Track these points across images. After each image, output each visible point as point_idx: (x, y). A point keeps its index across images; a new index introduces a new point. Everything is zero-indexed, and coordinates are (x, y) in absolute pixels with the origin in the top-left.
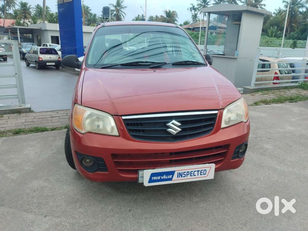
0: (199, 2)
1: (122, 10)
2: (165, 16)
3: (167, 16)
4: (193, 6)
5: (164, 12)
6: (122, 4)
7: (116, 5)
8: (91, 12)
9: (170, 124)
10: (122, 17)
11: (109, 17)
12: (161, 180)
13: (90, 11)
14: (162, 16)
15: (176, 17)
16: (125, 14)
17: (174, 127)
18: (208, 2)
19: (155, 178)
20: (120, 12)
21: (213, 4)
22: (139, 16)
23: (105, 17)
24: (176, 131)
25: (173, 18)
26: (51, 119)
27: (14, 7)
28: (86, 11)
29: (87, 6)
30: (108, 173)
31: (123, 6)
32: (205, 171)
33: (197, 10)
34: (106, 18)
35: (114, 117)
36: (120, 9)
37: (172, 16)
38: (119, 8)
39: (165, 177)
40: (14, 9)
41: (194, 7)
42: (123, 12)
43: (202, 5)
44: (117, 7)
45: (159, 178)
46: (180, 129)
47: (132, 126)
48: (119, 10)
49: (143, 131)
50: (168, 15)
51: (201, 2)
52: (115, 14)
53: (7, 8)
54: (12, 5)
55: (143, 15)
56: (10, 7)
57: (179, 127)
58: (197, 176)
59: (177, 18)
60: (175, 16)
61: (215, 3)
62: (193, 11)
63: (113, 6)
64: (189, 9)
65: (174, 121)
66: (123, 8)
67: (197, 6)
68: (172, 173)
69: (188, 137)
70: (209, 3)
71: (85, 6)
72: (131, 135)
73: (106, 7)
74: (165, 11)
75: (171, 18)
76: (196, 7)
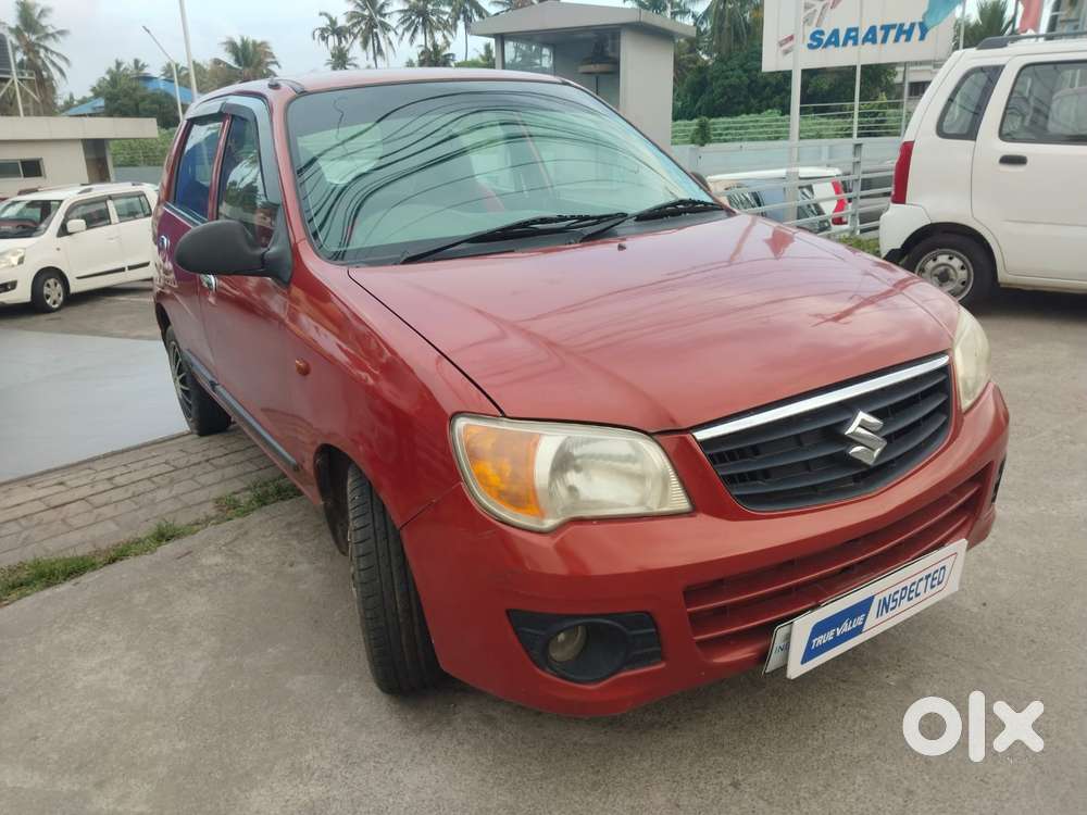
0: (351, 8)
1: (49, 44)
2: (229, 59)
3: (237, 61)
4: (330, 19)
5: (225, 46)
6: (43, 23)
7: (18, 28)
10: (54, 72)
11: (9, 73)
12: (837, 641)
14: (217, 62)
15: (272, 63)
16: (66, 59)
17: (868, 437)
18: (382, 6)
19: (820, 640)
20: (42, 55)
21: (401, 11)
22: (119, 65)
24: (874, 450)
25: (260, 68)
26: (52, 515)
30: (662, 666)
31: (51, 31)
32: (942, 572)
33: (348, 36)
35: (661, 438)
36: (42, 43)
37: (256, 60)
38: (33, 38)
39: (846, 627)
41: (333, 22)
42: (58, 54)
43: (363, 17)
44: (26, 35)
45: (830, 635)
46: (883, 442)
47: (725, 461)
48: (34, 44)
49: (766, 474)
50: (240, 55)
51: (358, 5)
52: (22, 62)
55: (136, 62)
57: (878, 432)
58: (923, 596)
59: (276, 66)
60: (269, 60)
61: (406, 7)
62: (333, 41)
63: (8, 27)
64: (318, 33)
65: (863, 417)
66: (53, 35)
67: (348, 21)
68: (863, 607)
70: (387, 10)
72: (739, 497)
74: (225, 43)
75: (256, 68)
76: (342, 22)
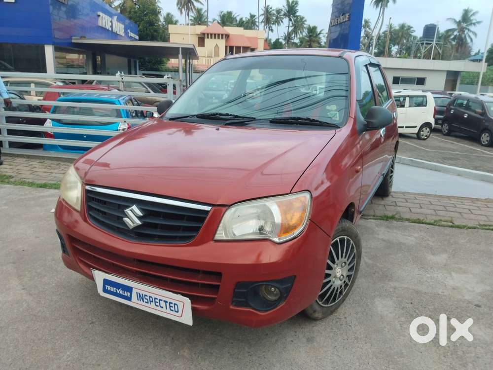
1: (471, 27)
6: (472, 18)
7: (460, 21)
8: (413, 34)
9: (128, 211)
10: (469, 40)
13: (412, 32)
16: (475, 34)
17: (133, 217)
20: (466, 32)
23: (425, 42)
24: (133, 223)
27: (302, 34)
28: (405, 34)
29: (409, 24)
31: (474, 21)
32: (176, 306)
34: (427, 44)
36: (468, 27)
38: (465, 25)
40: (301, 36)
42: (473, 32)
44: (462, 24)
45: (114, 289)
46: (139, 222)
48: (464, 28)
52: (456, 36)
53: (293, 35)
54: (299, 32)
56: (297, 35)
57: (139, 218)
58: (164, 309)
63: (455, 21)
65: (134, 208)
66: (474, 24)
69: (156, 239)
71: (406, 25)
73: (431, 24)
